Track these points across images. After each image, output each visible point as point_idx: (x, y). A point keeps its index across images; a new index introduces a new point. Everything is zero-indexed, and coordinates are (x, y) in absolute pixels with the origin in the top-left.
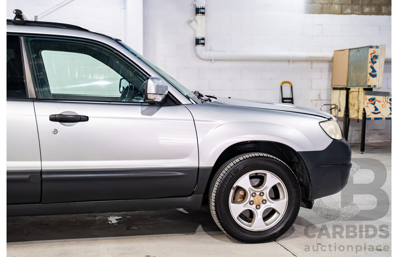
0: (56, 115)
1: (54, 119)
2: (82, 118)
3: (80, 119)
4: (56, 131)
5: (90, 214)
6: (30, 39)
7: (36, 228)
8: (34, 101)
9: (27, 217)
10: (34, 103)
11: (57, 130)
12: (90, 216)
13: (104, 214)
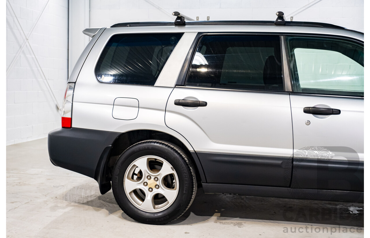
0: (310, 107)
1: (307, 111)
2: (335, 111)
3: (332, 112)
4: (308, 123)
5: (331, 202)
6: (289, 38)
7: (281, 210)
8: (290, 95)
9: (272, 199)
10: (290, 96)
11: (309, 121)
12: (330, 204)
13: (345, 204)
